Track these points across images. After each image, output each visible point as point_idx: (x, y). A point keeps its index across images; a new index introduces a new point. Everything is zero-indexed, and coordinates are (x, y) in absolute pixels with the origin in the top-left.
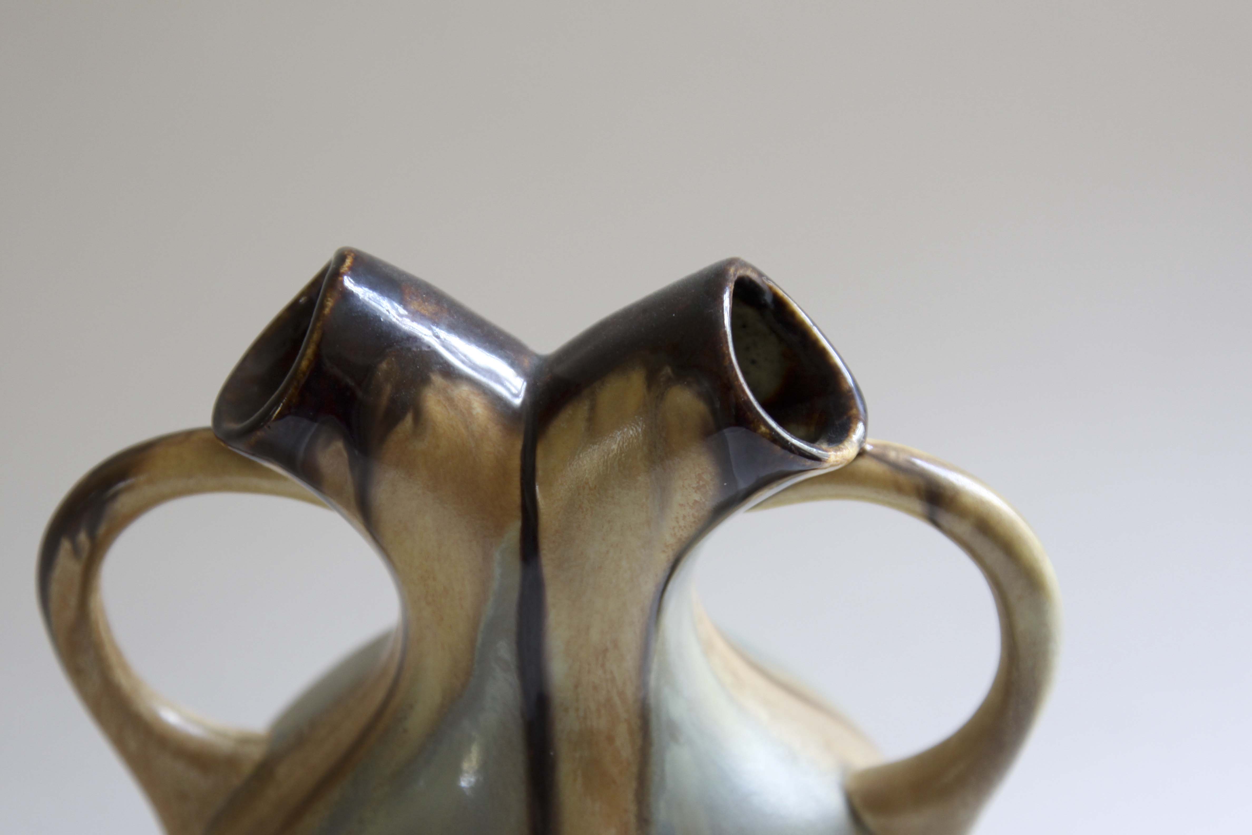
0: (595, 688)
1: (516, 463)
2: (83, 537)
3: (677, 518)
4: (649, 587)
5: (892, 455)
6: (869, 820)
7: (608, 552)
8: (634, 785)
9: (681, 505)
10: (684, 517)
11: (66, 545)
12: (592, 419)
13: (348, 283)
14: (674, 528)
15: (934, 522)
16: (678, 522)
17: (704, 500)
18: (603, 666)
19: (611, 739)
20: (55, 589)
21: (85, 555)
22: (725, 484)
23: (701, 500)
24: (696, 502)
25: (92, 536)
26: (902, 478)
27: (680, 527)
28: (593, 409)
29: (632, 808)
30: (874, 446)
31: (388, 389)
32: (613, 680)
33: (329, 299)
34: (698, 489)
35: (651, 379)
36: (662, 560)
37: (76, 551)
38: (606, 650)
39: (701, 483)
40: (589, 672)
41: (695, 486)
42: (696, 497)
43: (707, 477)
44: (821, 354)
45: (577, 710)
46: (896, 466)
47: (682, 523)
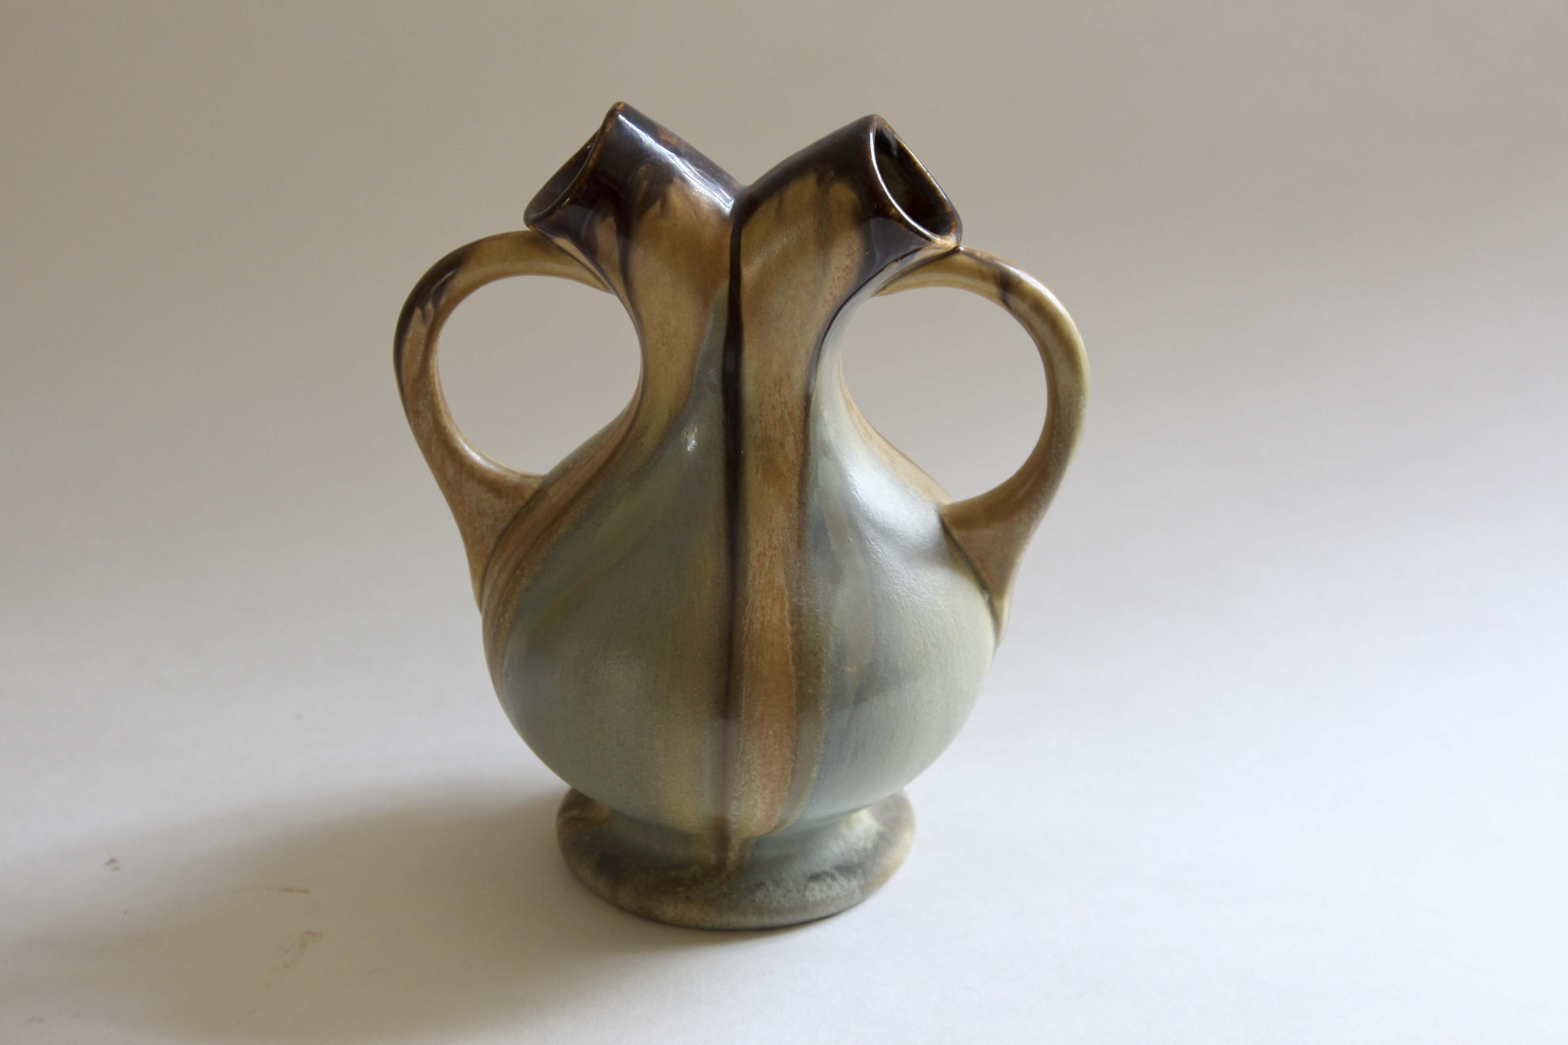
0: (774, 407)
1: (727, 242)
2: (430, 306)
3: (834, 278)
4: (812, 336)
5: (978, 254)
6: (956, 533)
7: (786, 303)
8: (797, 479)
9: (837, 268)
10: (839, 278)
11: (418, 312)
12: (779, 210)
13: (621, 117)
14: (831, 287)
15: (1006, 303)
16: (834, 282)
17: (852, 265)
18: (779, 391)
19: (782, 445)
20: (407, 347)
21: (430, 321)
22: (867, 253)
23: (850, 264)
24: (847, 266)
25: (436, 305)
26: (984, 268)
27: (836, 287)
28: (781, 202)
29: (795, 494)
30: (965, 248)
31: (645, 185)
32: (786, 403)
33: (609, 123)
34: (848, 256)
35: (820, 181)
36: (822, 313)
37: (424, 316)
38: (782, 380)
39: (851, 251)
40: (770, 395)
41: (847, 253)
42: (848, 262)
43: (855, 247)
44: (933, 190)
45: (761, 422)
46: (980, 260)
47: (837, 283)
